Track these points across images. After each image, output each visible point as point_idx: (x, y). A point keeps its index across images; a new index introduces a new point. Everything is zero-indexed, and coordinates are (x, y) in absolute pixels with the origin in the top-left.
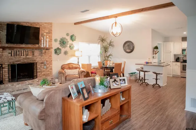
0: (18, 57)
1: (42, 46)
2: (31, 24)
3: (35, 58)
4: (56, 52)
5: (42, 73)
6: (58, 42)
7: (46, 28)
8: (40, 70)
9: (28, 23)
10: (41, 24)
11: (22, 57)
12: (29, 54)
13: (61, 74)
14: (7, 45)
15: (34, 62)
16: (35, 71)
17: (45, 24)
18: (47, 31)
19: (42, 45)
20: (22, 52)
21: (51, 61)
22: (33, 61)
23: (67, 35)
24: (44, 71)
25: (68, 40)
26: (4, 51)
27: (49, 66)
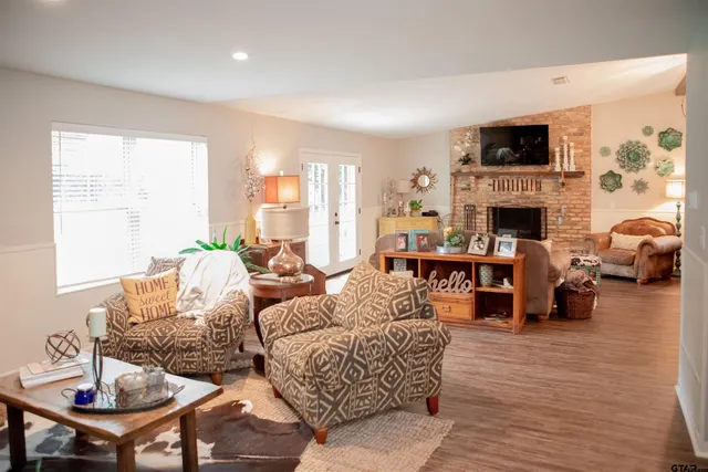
0: (506, 192)
1: (558, 169)
2: (534, 120)
3: (542, 198)
4: (603, 185)
5: (561, 235)
6: (613, 156)
7: (571, 122)
8: (554, 227)
9: (527, 117)
10: (557, 115)
11: (514, 193)
12: (529, 187)
13: (588, 242)
14: (485, 169)
15: (540, 205)
16: (543, 227)
17: (567, 113)
18: (575, 130)
19: (558, 165)
20: (515, 182)
21: (589, 206)
22: (538, 203)
23: (648, 131)
24: (565, 232)
25: (649, 148)
26: (480, 181)
27: (579, 219)
